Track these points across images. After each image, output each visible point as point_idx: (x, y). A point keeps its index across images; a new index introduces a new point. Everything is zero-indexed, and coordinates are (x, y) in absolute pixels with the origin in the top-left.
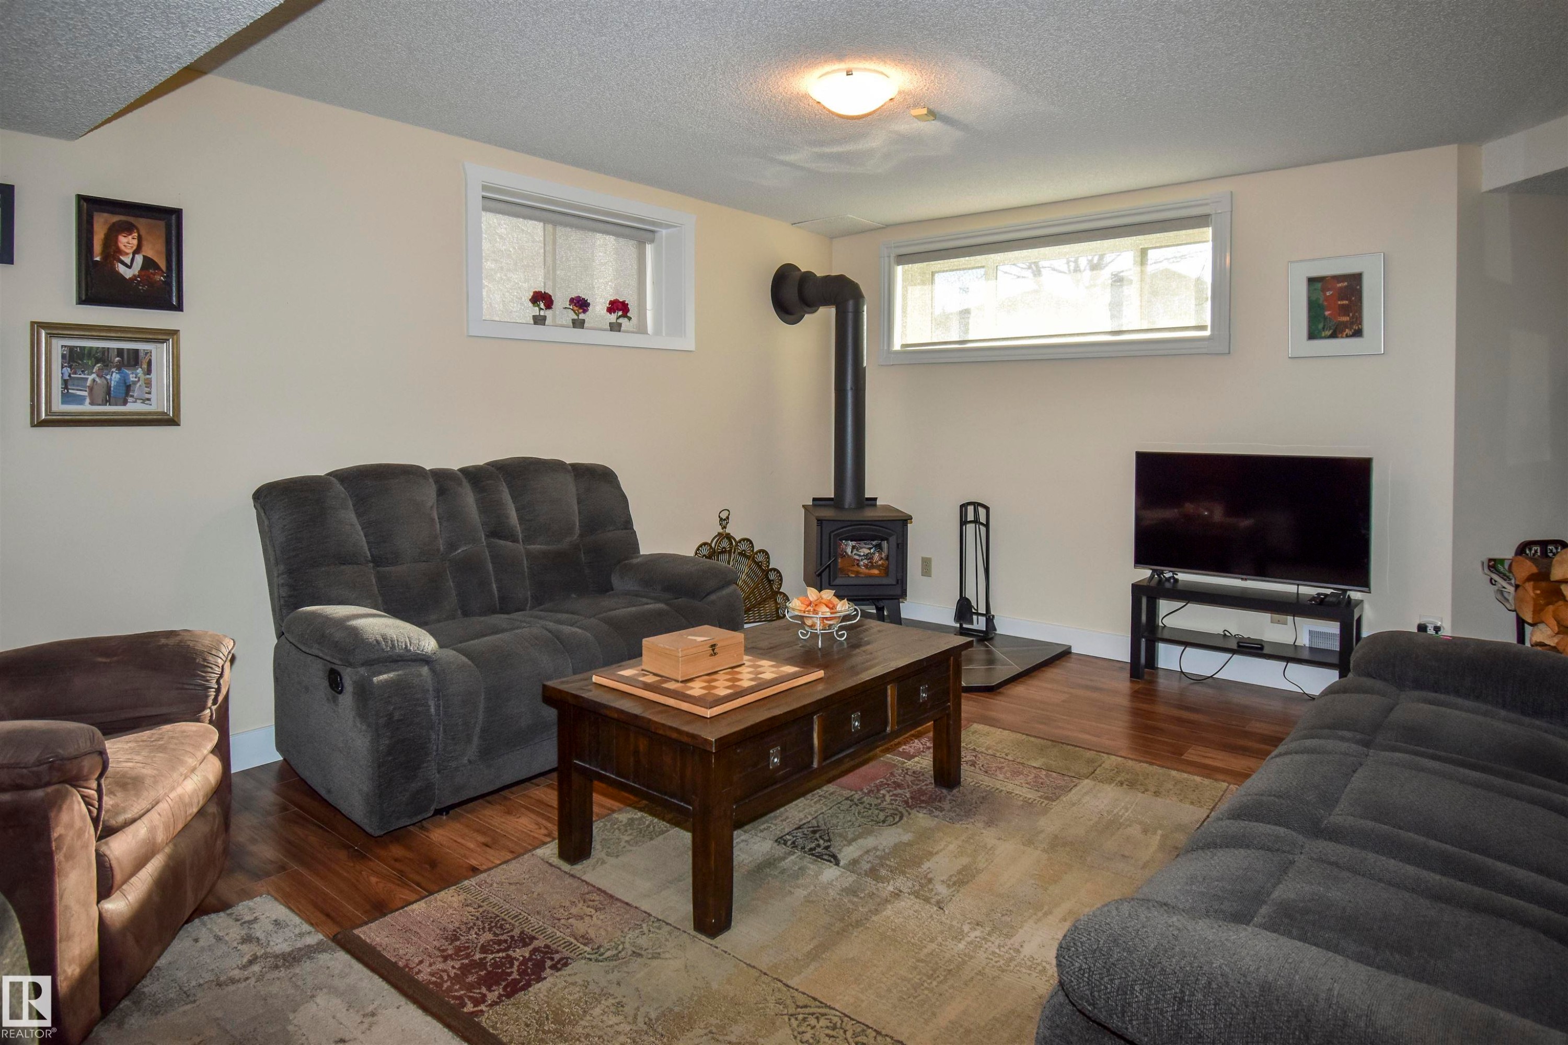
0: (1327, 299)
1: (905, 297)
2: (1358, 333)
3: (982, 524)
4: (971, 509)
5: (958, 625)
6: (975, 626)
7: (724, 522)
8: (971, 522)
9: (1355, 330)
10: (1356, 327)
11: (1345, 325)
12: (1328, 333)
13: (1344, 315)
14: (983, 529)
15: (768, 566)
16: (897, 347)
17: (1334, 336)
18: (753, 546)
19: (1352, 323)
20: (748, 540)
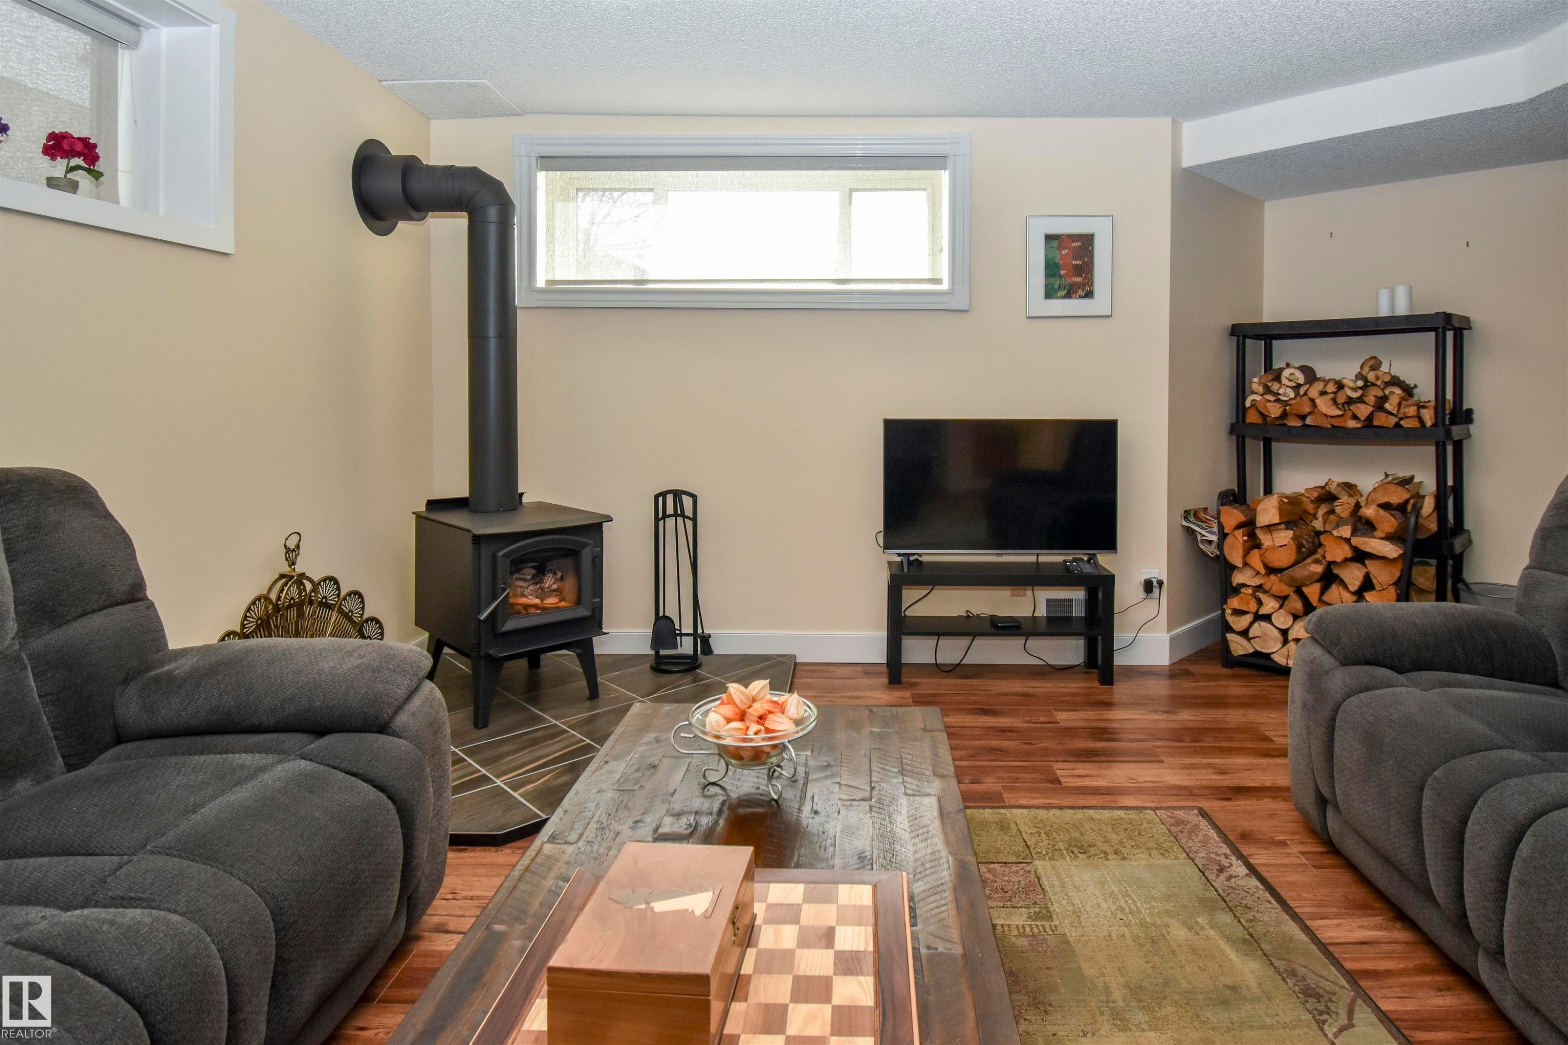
0: (1062, 257)
1: (550, 217)
2: (1089, 295)
3: (688, 518)
4: (670, 498)
5: (653, 652)
6: (680, 651)
7: (291, 554)
8: (670, 516)
9: (1087, 291)
10: (1087, 288)
11: (1079, 286)
12: (1063, 293)
13: (1078, 276)
14: (689, 524)
15: (362, 615)
16: (540, 283)
17: (1068, 296)
18: (338, 589)
19: (1085, 284)
20: (332, 579)
